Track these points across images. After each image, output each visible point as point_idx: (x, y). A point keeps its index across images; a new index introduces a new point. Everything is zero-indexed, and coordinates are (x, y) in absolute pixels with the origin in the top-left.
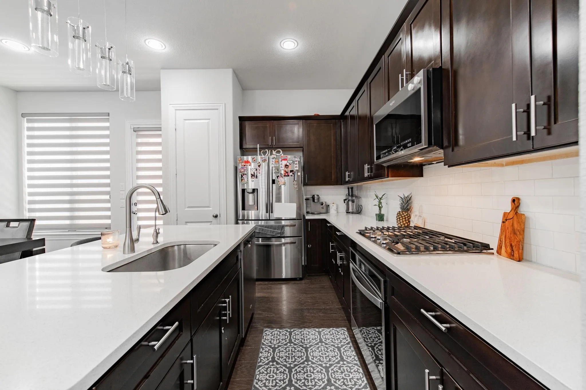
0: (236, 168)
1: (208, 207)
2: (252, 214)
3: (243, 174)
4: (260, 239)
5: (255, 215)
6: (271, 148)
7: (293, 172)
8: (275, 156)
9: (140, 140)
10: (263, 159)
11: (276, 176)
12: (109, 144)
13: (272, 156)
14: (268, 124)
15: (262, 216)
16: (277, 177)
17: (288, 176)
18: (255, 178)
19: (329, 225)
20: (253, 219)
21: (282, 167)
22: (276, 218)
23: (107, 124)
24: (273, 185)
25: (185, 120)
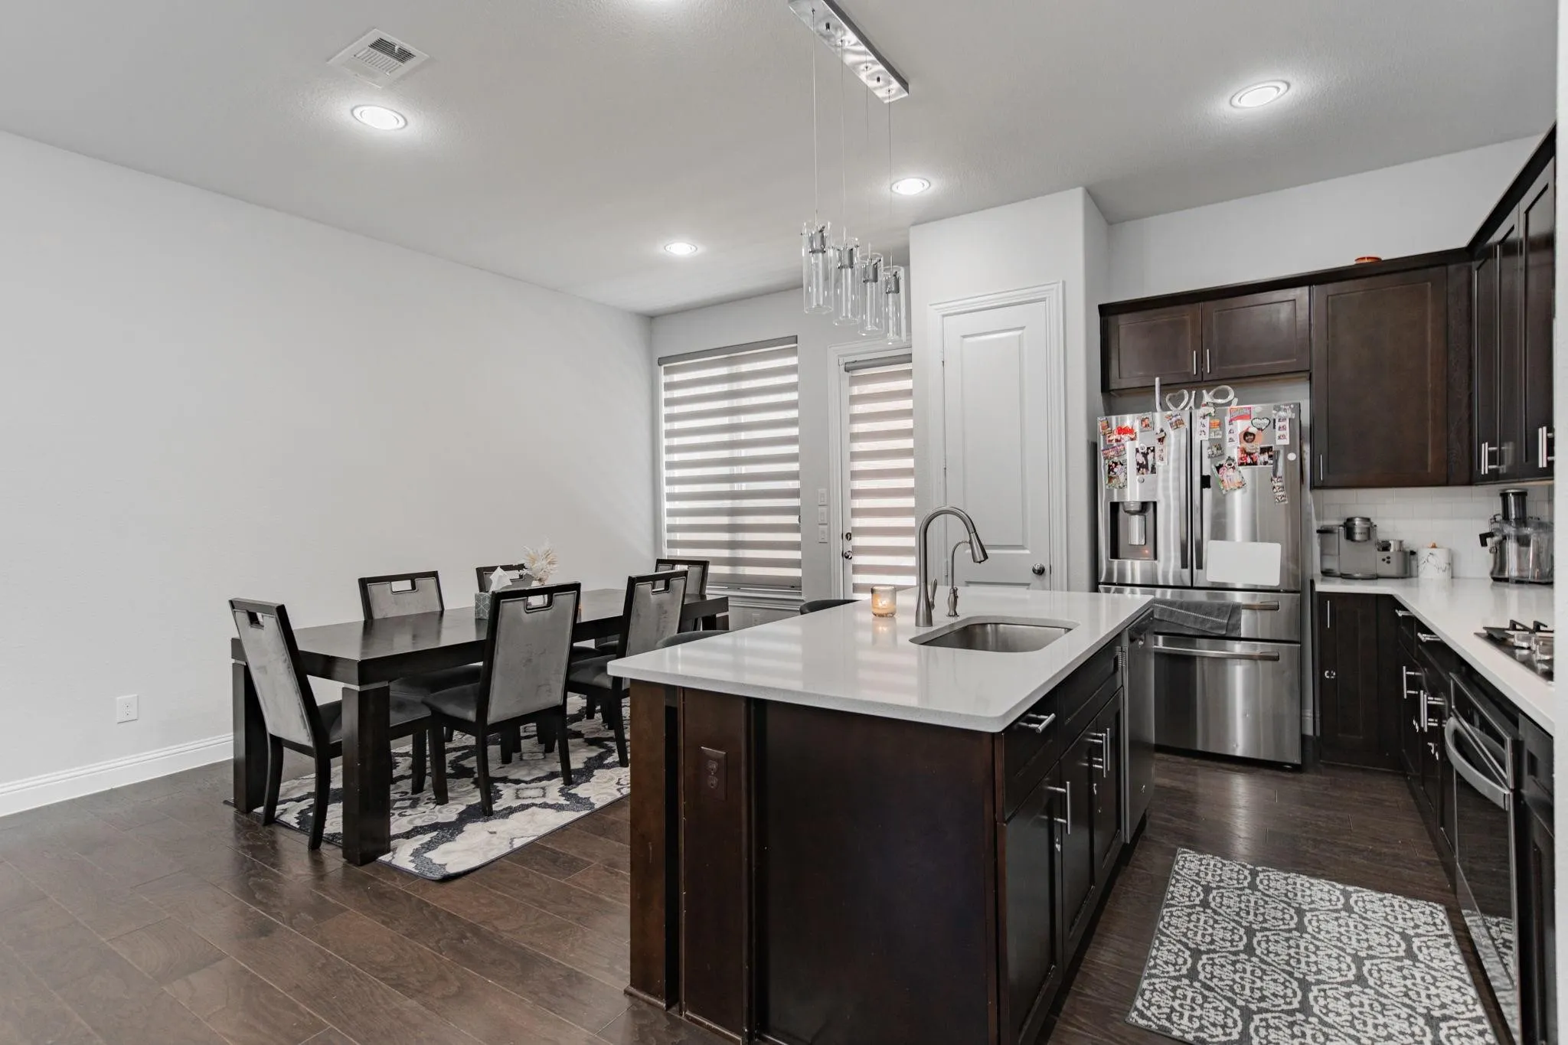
0: (1093, 448)
1: (1022, 547)
2: (1135, 569)
3: (1113, 462)
4: (1160, 638)
5: (1143, 573)
6: (1198, 383)
7: (1270, 453)
8: (1212, 410)
9: (856, 390)
10: (1174, 419)
11: (1213, 467)
12: (797, 404)
13: (1203, 410)
14: (1187, 312)
15: (1165, 577)
16: (1218, 468)
17: (1255, 464)
18: (1149, 472)
19: (1400, 614)
20: (1139, 582)
21: (1231, 440)
22: (1213, 583)
23: (792, 361)
24: (1205, 490)
25: (964, 337)
